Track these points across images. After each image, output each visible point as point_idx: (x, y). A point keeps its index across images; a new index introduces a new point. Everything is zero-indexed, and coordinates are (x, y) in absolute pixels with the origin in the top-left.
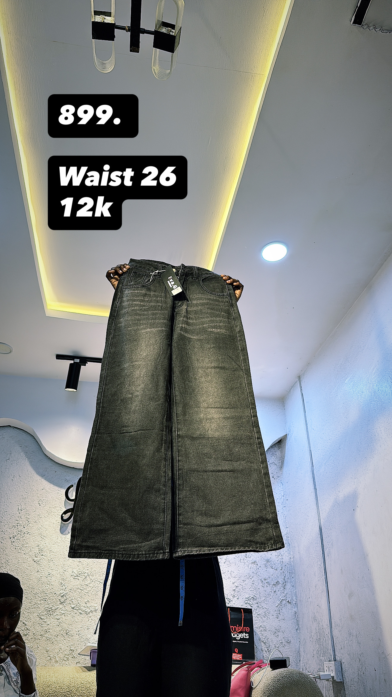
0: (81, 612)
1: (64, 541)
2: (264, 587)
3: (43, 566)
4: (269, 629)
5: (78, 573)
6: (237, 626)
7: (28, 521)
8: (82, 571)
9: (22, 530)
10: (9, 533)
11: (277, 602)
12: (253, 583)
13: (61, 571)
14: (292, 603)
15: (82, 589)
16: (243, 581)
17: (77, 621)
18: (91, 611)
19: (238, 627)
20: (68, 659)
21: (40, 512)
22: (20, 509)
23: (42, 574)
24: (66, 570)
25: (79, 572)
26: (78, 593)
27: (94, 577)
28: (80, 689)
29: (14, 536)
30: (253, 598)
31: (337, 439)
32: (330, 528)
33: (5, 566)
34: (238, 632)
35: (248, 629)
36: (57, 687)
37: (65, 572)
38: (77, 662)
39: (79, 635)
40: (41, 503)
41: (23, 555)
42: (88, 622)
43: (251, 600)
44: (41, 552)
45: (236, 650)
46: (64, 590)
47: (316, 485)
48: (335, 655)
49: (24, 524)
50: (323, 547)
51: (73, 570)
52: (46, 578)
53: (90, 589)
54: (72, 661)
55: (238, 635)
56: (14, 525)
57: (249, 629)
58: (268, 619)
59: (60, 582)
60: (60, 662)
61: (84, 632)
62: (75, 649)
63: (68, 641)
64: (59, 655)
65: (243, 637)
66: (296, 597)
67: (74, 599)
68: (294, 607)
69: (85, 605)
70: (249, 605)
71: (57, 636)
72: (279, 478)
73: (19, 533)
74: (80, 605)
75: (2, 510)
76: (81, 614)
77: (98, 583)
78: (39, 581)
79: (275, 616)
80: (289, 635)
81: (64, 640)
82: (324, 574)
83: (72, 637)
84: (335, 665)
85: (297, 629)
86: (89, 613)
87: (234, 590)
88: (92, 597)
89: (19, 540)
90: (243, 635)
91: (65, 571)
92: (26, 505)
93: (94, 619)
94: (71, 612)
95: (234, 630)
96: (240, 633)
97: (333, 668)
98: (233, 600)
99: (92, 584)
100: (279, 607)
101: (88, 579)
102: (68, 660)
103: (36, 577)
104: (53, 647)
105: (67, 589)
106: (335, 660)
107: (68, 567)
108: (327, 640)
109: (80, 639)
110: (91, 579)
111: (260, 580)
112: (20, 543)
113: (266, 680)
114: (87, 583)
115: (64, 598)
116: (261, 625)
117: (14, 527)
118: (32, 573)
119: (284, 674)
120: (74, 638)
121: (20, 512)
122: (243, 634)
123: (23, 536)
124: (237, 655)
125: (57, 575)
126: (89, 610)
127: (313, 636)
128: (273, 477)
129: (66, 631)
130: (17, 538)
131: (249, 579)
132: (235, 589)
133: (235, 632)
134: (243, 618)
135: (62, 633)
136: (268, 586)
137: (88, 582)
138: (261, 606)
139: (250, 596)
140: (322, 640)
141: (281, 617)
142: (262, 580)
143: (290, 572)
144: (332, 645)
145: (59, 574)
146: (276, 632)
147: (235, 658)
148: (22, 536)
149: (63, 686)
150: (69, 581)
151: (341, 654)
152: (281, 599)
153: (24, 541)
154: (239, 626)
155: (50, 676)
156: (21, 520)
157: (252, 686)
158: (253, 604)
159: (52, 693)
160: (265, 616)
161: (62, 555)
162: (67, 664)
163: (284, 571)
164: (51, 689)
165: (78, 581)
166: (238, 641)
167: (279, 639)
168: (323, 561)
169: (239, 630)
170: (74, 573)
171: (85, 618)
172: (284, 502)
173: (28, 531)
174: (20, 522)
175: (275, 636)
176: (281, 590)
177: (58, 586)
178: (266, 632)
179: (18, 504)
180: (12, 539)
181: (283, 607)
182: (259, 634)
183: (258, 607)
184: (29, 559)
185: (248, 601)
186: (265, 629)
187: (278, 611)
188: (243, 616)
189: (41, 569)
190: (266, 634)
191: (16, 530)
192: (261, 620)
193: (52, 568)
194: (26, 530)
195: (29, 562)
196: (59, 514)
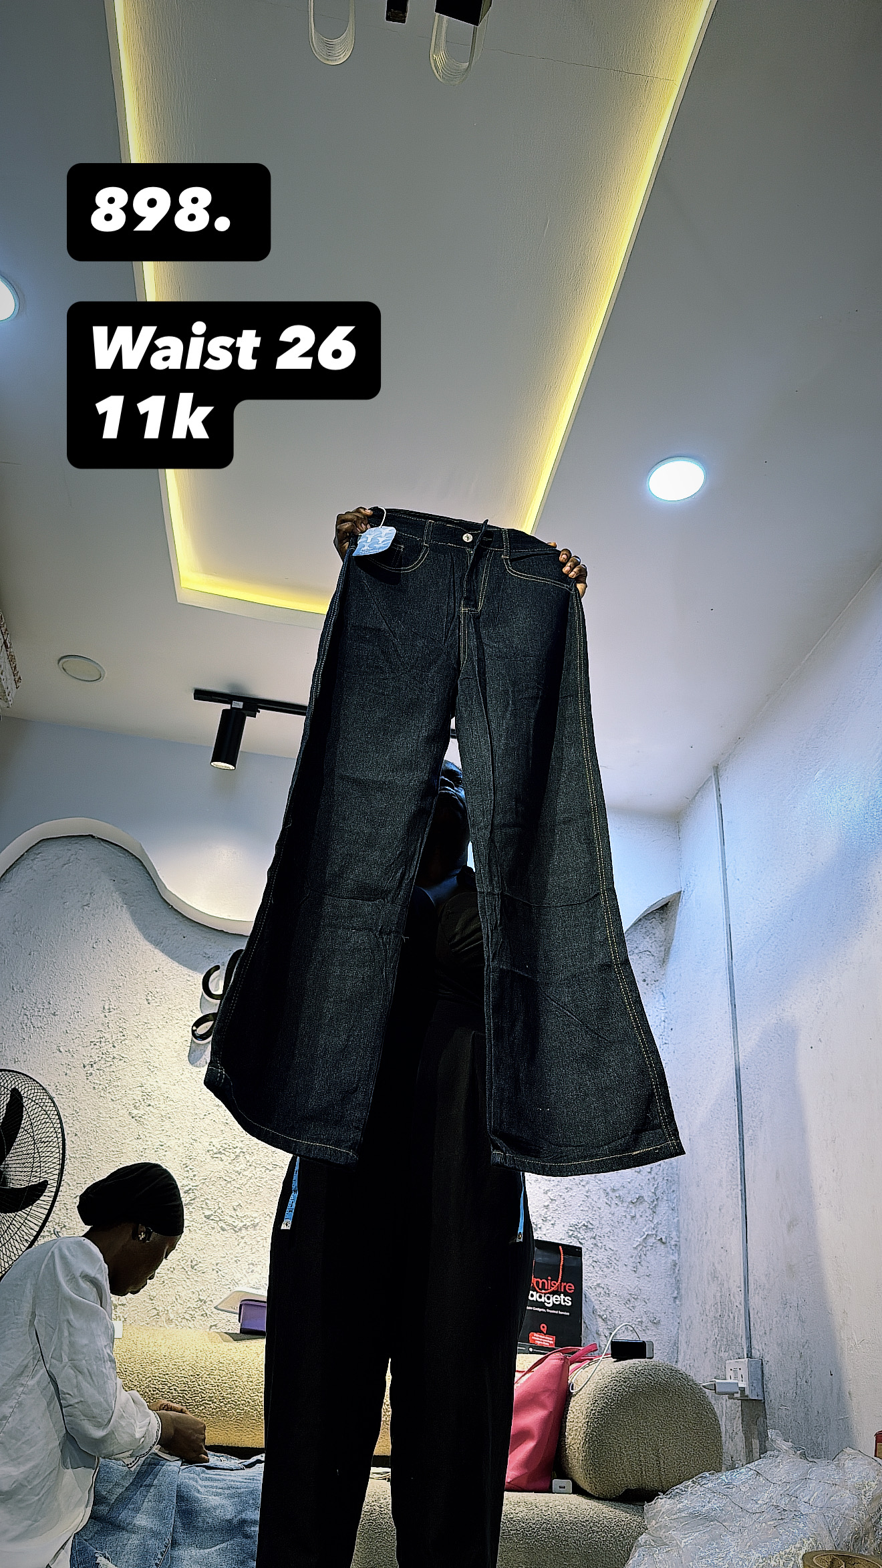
0: (224, 1226)
1: (196, 1079)
2: (609, 1205)
3: (151, 1129)
4: (615, 1293)
5: (222, 1147)
6: (547, 1280)
7: (122, 1034)
8: (230, 1144)
9: (109, 1051)
10: (81, 1056)
11: (636, 1239)
12: (587, 1196)
13: (187, 1141)
14: (668, 1244)
15: (229, 1180)
16: (566, 1189)
17: (215, 1243)
18: (245, 1225)
19: (549, 1281)
20: (193, 1318)
21: (149, 1018)
22: (106, 1007)
23: (148, 1143)
24: (197, 1139)
25: (224, 1145)
26: (219, 1186)
27: (254, 1158)
28: (216, 1372)
29: (92, 1063)
30: (587, 1226)
31: (788, 899)
32: (758, 1087)
33: (72, 1121)
34: (549, 1291)
35: (570, 1287)
36: (170, 1365)
37: (195, 1144)
38: (212, 1324)
39: (217, 1272)
40: (151, 999)
41: (110, 1104)
42: (238, 1247)
43: (581, 1229)
44: (147, 1099)
45: (544, 1328)
46: (192, 1179)
47: (736, 997)
48: (750, 1347)
49: (114, 1040)
50: (741, 1127)
51: (212, 1140)
52: (156, 1151)
53: (244, 1180)
54: (202, 1323)
55: (548, 1298)
56: (93, 1040)
57: (573, 1288)
58: (615, 1271)
59: (183, 1163)
60: (177, 1322)
61: (229, 1267)
62: (209, 1299)
63: (194, 1283)
64: (175, 1309)
65: (559, 1302)
66: (678, 1231)
67: (209, 1197)
68: (672, 1251)
69: (233, 1214)
70: (576, 1240)
71: (172, 1269)
72: (657, 984)
73: (102, 1058)
74: (222, 1212)
75: (70, 1008)
76: (223, 1229)
77: (261, 1169)
79: (630, 1268)
80: (658, 1309)
81: (186, 1279)
82: (740, 1183)
83: (203, 1275)
84: (749, 1365)
85: (676, 1298)
86: (240, 1229)
87: (547, 1207)
88: (248, 1197)
89: (101, 1072)
90: (559, 1299)
91: (194, 1140)
92: (121, 1001)
93: (251, 1242)
94: (202, 1225)
95: (540, 1287)
96: (554, 1293)
97: (744, 1372)
98: (543, 1226)
99: (249, 1170)
100: (639, 1249)
101: (243, 1161)
102: (194, 1320)
103: (135, 1149)
104: (164, 1291)
105: (196, 1178)
106: (750, 1356)
107: (202, 1134)
108: (736, 1318)
109: (220, 1280)
110: (248, 1161)
111: (601, 1191)
112: (104, 1077)
113: (601, 1377)
114: (238, 1169)
115: (191, 1195)
116: (599, 1282)
117: (92, 1044)
118: (127, 1141)
119: (640, 1368)
120: (207, 1276)
121: (107, 1014)
122: (560, 1295)
123: (112, 1063)
124: (544, 1337)
125: (176, 1147)
126: (241, 1225)
127: (707, 1311)
128: (644, 981)
129: (192, 1262)
130: (98, 1068)
131: (580, 1186)
132: (548, 1205)
133: (543, 1291)
134: (562, 1263)
135: (183, 1265)
136: (619, 1203)
137: (242, 1166)
138: (601, 1244)
139: (580, 1222)
140: (726, 1317)
141: (641, 1270)
142: (608, 1190)
143: (667, 1180)
144: (746, 1328)
145: (182, 1146)
146: (630, 1300)
147: (539, 1342)
148: (108, 1064)
149: (182, 1364)
150: (202, 1162)
151: (763, 1345)
152: (646, 1233)
153: (112, 1073)
154: (551, 1280)
155: (156, 1344)
156: (108, 1030)
157: (572, 1391)
158: (584, 1239)
159: (159, 1375)
160: (609, 1266)
161: (189, 1108)
162: (192, 1326)
163: (656, 1177)
164: (157, 1367)
165: (220, 1162)
166: (548, 1310)
167: (636, 1314)
168: (738, 1155)
169: (553, 1289)
170: (214, 1146)
171: (231, 1240)
172: (665, 1034)
173: (123, 1055)
174: (105, 1035)
175: (628, 1308)
176: (647, 1215)
177: (180, 1170)
178: (608, 1298)
179: (104, 999)
180: (87, 1068)
181: (648, 1250)
182: (593, 1300)
183: (596, 1245)
184: (122, 1111)
185: (574, 1231)
186: (607, 1292)
187: (638, 1258)
188: (562, 1259)
189: (145, 1133)
190: (608, 1303)
191: (97, 1051)
192: (600, 1272)
193: (168, 1134)
194: (117, 1053)
195: (120, 1118)
196: (188, 1023)
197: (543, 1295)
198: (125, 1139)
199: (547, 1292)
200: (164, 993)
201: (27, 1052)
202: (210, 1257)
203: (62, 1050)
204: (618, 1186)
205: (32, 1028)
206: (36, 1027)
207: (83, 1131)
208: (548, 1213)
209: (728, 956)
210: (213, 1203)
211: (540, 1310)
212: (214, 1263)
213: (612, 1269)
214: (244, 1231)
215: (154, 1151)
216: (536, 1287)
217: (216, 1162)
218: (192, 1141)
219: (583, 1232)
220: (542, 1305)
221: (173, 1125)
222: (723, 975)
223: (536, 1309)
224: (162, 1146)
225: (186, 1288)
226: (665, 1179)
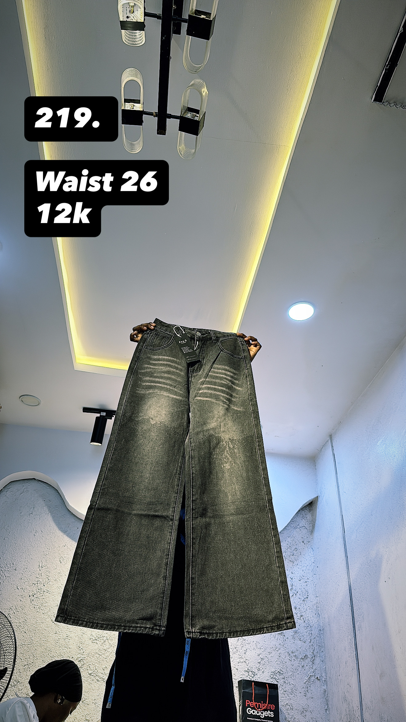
2: (291, 661)
4: (296, 708)
7: (48, 579)
8: (101, 635)
9: (41, 588)
10: (28, 591)
11: (305, 678)
12: (279, 656)
13: (80, 634)
14: (321, 680)
15: (101, 654)
16: (269, 653)
17: (94, 688)
19: (262, 704)
21: (61, 570)
22: (41, 565)
23: (60, 636)
24: (85, 633)
25: (98, 636)
26: (96, 658)
29: (33, 594)
30: (280, 672)
31: (369, 504)
32: (361, 598)
33: (23, 625)
34: (263, 709)
35: (273, 707)
37: (84, 635)
40: (62, 561)
41: (42, 615)
43: (277, 674)
47: (348, 552)
49: (44, 582)
50: (354, 619)
52: (64, 640)
53: (108, 654)
55: (262, 713)
56: (34, 583)
58: (295, 696)
59: (78, 646)
62: (91, 719)
66: (326, 673)
67: (91, 664)
68: (323, 684)
69: (103, 672)
70: (275, 680)
72: (309, 543)
73: (38, 592)
75: (23, 566)
76: (98, 681)
78: (57, 643)
79: (302, 694)
80: (318, 716)
82: (355, 650)
83: (88, 706)
85: (326, 710)
89: (38, 599)
90: (267, 714)
91: (83, 633)
92: (47, 562)
94: (87, 679)
95: (258, 707)
96: (265, 710)
98: (258, 673)
99: (110, 649)
100: (307, 683)
101: (107, 643)
105: (84, 653)
109: (96, 708)
111: (286, 653)
112: (39, 601)
114: (105, 648)
116: (287, 703)
117: (34, 584)
118: (50, 635)
120: (90, 707)
121: (40, 569)
122: (268, 711)
123: (43, 594)
125: (74, 637)
127: (343, 719)
128: (303, 542)
130: (36, 597)
131: (276, 651)
132: (260, 662)
133: (259, 709)
134: (268, 694)
136: (296, 659)
137: (107, 646)
138: (287, 682)
139: (276, 670)
141: (309, 695)
142: (290, 653)
143: (319, 646)
145: (77, 637)
146: (303, 712)
148: (41, 595)
150: (87, 644)
152: (310, 675)
153: (43, 599)
156: (41, 577)
158: (278, 679)
160: (292, 693)
163: (313, 644)
165: (96, 645)
166: (262, 720)
167: (307, 719)
169: (264, 708)
170: (93, 636)
172: (314, 569)
173: (48, 590)
174: (40, 580)
175: (303, 716)
176: (310, 665)
178: (292, 711)
179: (39, 561)
180: (31, 597)
181: (311, 684)
182: (285, 713)
183: (285, 682)
184: (48, 619)
185: (273, 675)
186: (292, 708)
187: (306, 688)
188: (268, 691)
189: (60, 631)
190: (293, 714)
191: (36, 588)
192: (288, 697)
193: (71, 630)
194: (46, 589)
195: (47, 623)
197: (259, 712)
199: (261, 710)
200: (68, 557)
201: (2, 590)
202: (91, 696)
203: (19, 588)
204: (294, 650)
205: (5, 577)
206: (7, 576)
207: (28, 630)
208: (261, 666)
209: (343, 531)
211: (258, 720)
212: (93, 699)
213: (293, 695)
216: (255, 707)
217: (94, 645)
218: (82, 634)
219: (278, 676)
220: (259, 717)
222: (341, 540)
223: (256, 720)
224: (67, 637)
225: (79, 713)
226: (318, 645)
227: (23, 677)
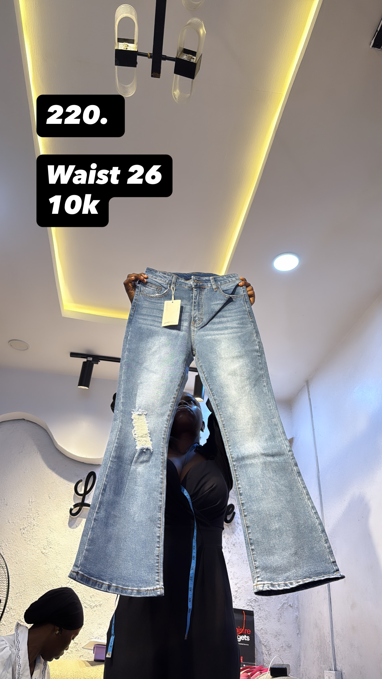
1: (72, 534)
3: (51, 559)
4: (270, 632)
7: (37, 514)
9: (32, 522)
10: (19, 525)
11: (279, 605)
14: (293, 607)
16: (246, 582)
18: (96, 605)
21: (50, 505)
22: (30, 501)
23: (50, 566)
29: (24, 528)
30: (255, 600)
33: (15, 556)
35: (249, 631)
38: (81, 655)
40: (51, 496)
41: (32, 547)
42: (93, 616)
43: (253, 601)
44: (50, 544)
48: (335, 664)
49: (34, 516)
54: (76, 654)
56: (24, 517)
58: (269, 621)
61: (89, 626)
62: (79, 642)
66: (298, 601)
68: (295, 611)
69: (90, 599)
70: (250, 607)
73: (29, 525)
74: (85, 599)
75: (14, 502)
78: (47, 573)
79: (276, 620)
80: (290, 639)
84: (336, 674)
85: (298, 634)
86: (94, 607)
87: (237, 591)
89: (28, 532)
90: (244, 638)
92: (37, 498)
93: (99, 613)
96: (241, 635)
97: (333, 677)
100: (280, 610)
102: (72, 653)
103: (44, 569)
106: (335, 670)
108: (328, 648)
116: (262, 627)
117: (24, 519)
118: (41, 565)
121: (31, 504)
122: (244, 636)
123: (33, 528)
125: (63, 568)
126: (94, 605)
127: (314, 643)
130: (27, 530)
134: (244, 620)
138: (262, 609)
139: (252, 598)
140: (323, 647)
141: (282, 621)
144: (333, 652)
145: (66, 567)
146: (277, 635)
148: (31, 528)
151: (342, 664)
152: (283, 602)
153: (33, 533)
154: (240, 628)
156: (31, 512)
158: (254, 606)
160: (266, 619)
161: (69, 548)
162: (71, 656)
167: (280, 642)
169: (241, 632)
171: (89, 612)
173: (38, 524)
174: (30, 514)
175: (276, 640)
177: (65, 579)
179: (29, 497)
180: (22, 530)
181: (284, 610)
182: (260, 636)
183: (260, 609)
184: (38, 551)
185: (249, 602)
186: (266, 632)
187: (280, 614)
188: (245, 617)
189: (49, 561)
190: (267, 637)
191: (26, 522)
192: (263, 622)
193: (60, 561)
194: (36, 523)
195: (37, 554)
196: (68, 508)
198: (39, 564)
200: (57, 493)
203: (10, 521)
207: (20, 561)
208: (237, 594)
210: (81, 594)
213: (268, 621)
214: (95, 608)
215: (53, 570)
219: (254, 603)
221: (62, 557)
222: (315, 479)
224: (57, 567)
227: (15, 604)
